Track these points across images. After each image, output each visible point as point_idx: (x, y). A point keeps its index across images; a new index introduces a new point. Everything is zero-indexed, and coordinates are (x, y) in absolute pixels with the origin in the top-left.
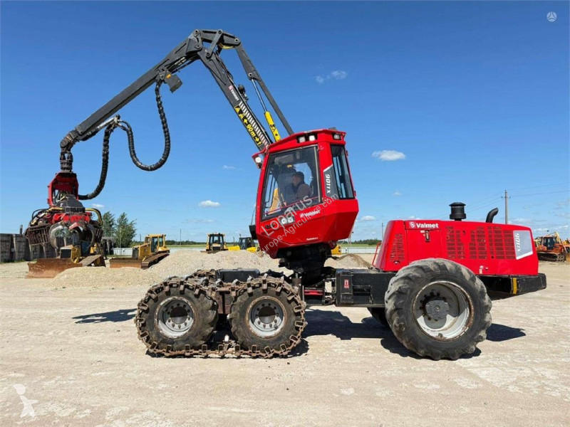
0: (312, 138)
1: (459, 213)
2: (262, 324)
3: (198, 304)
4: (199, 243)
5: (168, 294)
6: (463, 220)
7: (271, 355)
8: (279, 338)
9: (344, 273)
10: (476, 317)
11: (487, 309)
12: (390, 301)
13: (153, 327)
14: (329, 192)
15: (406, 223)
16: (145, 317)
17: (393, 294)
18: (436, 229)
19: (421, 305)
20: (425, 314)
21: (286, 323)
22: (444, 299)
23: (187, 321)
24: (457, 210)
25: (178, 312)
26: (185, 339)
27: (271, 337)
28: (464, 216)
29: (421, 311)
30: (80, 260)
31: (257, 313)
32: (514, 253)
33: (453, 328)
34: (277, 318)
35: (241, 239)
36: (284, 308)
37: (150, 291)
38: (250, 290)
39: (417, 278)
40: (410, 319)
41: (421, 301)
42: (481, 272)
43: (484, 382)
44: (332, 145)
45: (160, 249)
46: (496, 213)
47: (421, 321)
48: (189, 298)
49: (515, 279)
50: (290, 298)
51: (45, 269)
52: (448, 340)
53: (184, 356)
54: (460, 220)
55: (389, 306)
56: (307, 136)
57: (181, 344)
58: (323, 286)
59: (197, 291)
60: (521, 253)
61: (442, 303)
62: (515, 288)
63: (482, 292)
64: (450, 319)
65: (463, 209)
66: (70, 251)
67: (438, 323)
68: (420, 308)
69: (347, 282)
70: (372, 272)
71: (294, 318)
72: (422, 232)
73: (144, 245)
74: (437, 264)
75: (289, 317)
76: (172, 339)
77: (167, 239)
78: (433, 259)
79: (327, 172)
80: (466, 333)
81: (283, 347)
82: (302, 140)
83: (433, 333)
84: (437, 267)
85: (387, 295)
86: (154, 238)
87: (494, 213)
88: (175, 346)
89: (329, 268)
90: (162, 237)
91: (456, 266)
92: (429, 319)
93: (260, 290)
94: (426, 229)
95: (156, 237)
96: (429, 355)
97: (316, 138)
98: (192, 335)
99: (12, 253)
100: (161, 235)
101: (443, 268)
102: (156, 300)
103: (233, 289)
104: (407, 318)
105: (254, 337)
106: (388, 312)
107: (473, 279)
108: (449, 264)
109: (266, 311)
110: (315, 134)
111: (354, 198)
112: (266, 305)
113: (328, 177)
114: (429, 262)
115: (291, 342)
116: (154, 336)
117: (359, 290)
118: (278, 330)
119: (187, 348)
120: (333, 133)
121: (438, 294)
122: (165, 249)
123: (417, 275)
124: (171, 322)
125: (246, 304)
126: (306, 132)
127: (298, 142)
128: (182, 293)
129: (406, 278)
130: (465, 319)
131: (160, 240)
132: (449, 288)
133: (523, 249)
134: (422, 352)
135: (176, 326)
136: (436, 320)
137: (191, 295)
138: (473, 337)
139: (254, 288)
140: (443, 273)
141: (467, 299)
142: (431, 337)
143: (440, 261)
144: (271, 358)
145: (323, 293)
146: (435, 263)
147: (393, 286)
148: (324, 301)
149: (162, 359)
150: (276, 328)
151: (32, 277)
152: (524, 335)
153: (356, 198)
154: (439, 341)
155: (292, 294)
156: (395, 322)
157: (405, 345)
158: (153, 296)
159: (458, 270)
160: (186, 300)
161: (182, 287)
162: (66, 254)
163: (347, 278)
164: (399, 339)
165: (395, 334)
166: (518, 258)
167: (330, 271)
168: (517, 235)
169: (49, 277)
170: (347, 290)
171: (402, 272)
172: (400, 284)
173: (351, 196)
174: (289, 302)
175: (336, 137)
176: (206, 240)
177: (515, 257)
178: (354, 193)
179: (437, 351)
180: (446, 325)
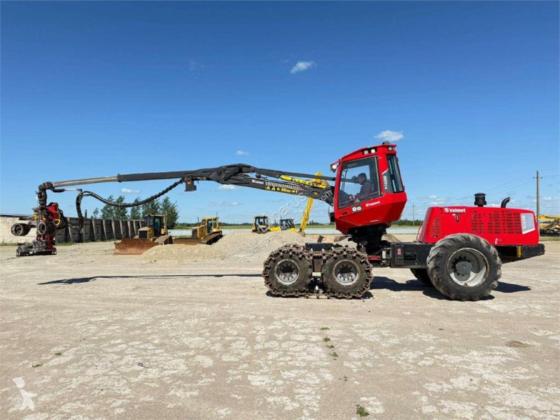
0: (373, 151)
1: (481, 201)
2: (342, 278)
3: (301, 264)
4: (231, 225)
5: (282, 257)
6: (484, 206)
7: (351, 297)
8: (355, 286)
9: (397, 244)
10: (491, 272)
11: (498, 267)
12: (430, 263)
13: (274, 278)
14: (386, 188)
15: (442, 209)
16: (268, 271)
17: (434, 257)
18: (464, 213)
19: (452, 265)
20: (455, 271)
21: (360, 277)
22: (469, 261)
23: (293, 275)
24: (480, 199)
25: (287, 269)
26: (294, 286)
27: (350, 286)
28: (485, 203)
29: (453, 270)
30: (154, 240)
31: (339, 271)
32: (521, 229)
33: (475, 280)
34: (353, 274)
35: (282, 221)
36: (358, 268)
37: (271, 256)
38: (335, 255)
39: (450, 246)
40: (445, 273)
41: (453, 263)
42: (496, 243)
43: (493, 310)
44: (388, 155)
45: (214, 230)
46: (508, 201)
47: (452, 275)
48: (295, 260)
49: (520, 247)
50: (362, 261)
51: (129, 247)
52: (471, 288)
53: (293, 297)
54: (482, 206)
55: (431, 265)
56: (369, 150)
57: (292, 289)
58: (380, 254)
59: (301, 256)
60: (526, 230)
61: (467, 263)
62: (519, 254)
63: (495, 256)
64: (473, 275)
65: (484, 198)
66: (146, 232)
67: (464, 278)
68: (452, 268)
69: (399, 250)
70: (418, 244)
71: (365, 274)
72: (454, 215)
73: (201, 226)
74: (464, 237)
75: (362, 273)
76: (286, 286)
77: (219, 221)
78: (461, 234)
79: (385, 175)
80: (483, 283)
81: (359, 292)
82: (366, 152)
83: (462, 284)
84: (463, 239)
85: (428, 259)
86: (208, 220)
87: (507, 200)
88: (288, 290)
89: (385, 242)
90: (215, 219)
91: (477, 238)
92: (458, 274)
93: (342, 255)
94: (457, 213)
95: (211, 220)
96: (458, 297)
97: (376, 151)
98: (298, 283)
99: (80, 235)
100: (215, 217)
101: (468, 239)
102: (275, 261)
103: (324, 255)
104: (443, 274)
105: (339, 286)
106: (429, 270)
107: (489, 247)
108: (472, 237)
109: (345, 270)
110: (375, 148)
111: (403, 191)
112: (345, 265)
113: (385, 178)
114: (458, 236)
115: (364, 289)
116: (274, 284)
117: (408, 256)
118: (354, 282)
119: (296, 292)
120: (388, 147)
121: (465, 258)
122: (218, 230)
123: (450, 244)
124: (283, 276)
125: (332, 265)
126: (369, 147)
127: (363, 154)
128: (291, 257)
129: (442, 246)
130: (483, 274)
131: (214, 222)
132: (472, 253)
133: (527, 226)
134: (453, 296)
135: (286, 278)
136: (463, 275)
137: (297, 258)
138: (489, 285)
139: (338, 254)
140: (468, 243)
141: (484, 261)
142: (459, 286)
143: (465, 235)
144: (351, 299)
145: (381, 258)
146: (462, 236)
147: (433, 253)
148: (382, 264)
149: (280, 299)
150: (353, 280)
151: (119, 254)
152: (530, 289)
153: (405, 191)
154: (466, 288)
155: (363, 258)
156: (435, 276)
157: (442, 291)
158: (273, 258)
159: (478, 241)
160: (293, 261)
161: (291, 253)
162: (143, 234)
163: (399, 248)
164: (437, 288)
165: (434, 284)
166: (524, 233)
167: (386, 244)
168: (523, 217)
169: (132, 254)
170: (400, 256)
171: (439, 243)
172: (438, 251)
173: (401, 189)
174: (362, 263)
175: (390, 149)
176: (252, 221)
177: (521, 232)
178: (403, 188)
179: (464, 295)
180: (470, 279)
